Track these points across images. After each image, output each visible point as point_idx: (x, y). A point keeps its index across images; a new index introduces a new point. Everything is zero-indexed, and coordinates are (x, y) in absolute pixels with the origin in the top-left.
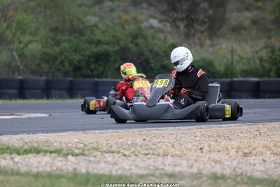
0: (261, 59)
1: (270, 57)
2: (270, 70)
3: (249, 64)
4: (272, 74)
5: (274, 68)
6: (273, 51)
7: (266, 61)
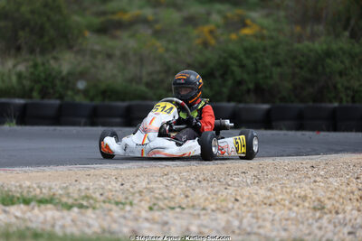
0: (20, 76)
1: (32, 74)
2: (32, 90)
3: (3, 81)
4: (35, 94)
5: (37, 87)
6: (35, 66)
7: (25, 77)
